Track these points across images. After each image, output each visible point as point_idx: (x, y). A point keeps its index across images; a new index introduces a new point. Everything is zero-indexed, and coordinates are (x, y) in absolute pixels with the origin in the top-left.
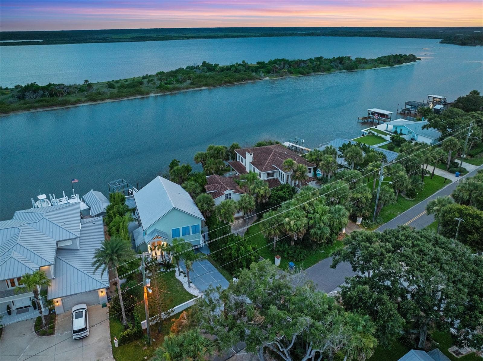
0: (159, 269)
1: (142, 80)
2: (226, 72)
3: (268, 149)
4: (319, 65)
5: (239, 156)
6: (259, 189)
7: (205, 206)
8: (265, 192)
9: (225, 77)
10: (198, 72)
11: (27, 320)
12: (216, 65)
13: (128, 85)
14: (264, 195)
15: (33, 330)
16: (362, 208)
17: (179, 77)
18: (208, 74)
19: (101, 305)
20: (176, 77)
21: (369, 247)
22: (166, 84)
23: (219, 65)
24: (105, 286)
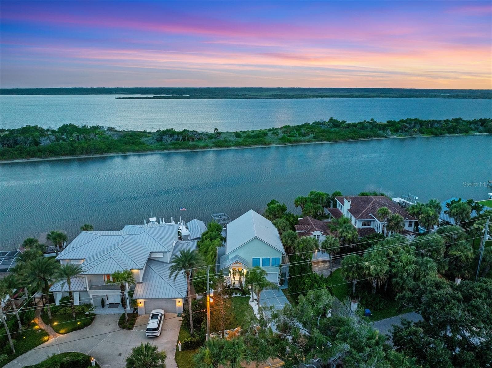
0: (236, 294)
1: (268, 132)
2: (351, 128)
3: (368, 199)
4: (456, 126)
5: (339, 204)
6: (347, 233)
7: (289, 242)
8: (353, 237)
9: (350, 133)
10: (323, 127)
11: (115, 314)
12: (344, 122)
13: (253, 135)
14: (351, 240)
15: (118, 323)
16: (461, 267)
17: (303, 131)
18: (333, 130)
19: (177, 315)
20: (300, 130)
21: (434, 292)
22: (289, 136)
23: (346, 122)
24: (182, 297)
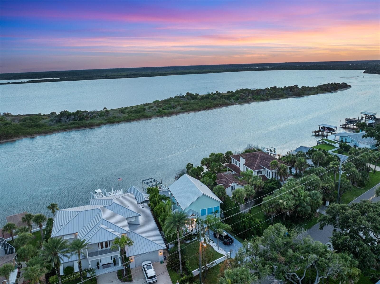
0: (194, 238)
1: (145, 107)
2: (205, 99)
3: (255, 154)
4: (275, 93)
5: (234, 160)
6: (256, 181)
7: (221, 194)
8: (261, 184)
9: (206, 103)
10: (184, 101)
11: (111, 272)
12: (197, 95)
13: (135, 111)
14: (260, 186)
15: (117, 278)
16: (329, 194)
17: (172, 104)
18: (192, 101)
19: (160, 262)
20: (170, 104)
21: (345, 213)
22: (163, 109)
23: (198, 94)
24: (162, 248)
